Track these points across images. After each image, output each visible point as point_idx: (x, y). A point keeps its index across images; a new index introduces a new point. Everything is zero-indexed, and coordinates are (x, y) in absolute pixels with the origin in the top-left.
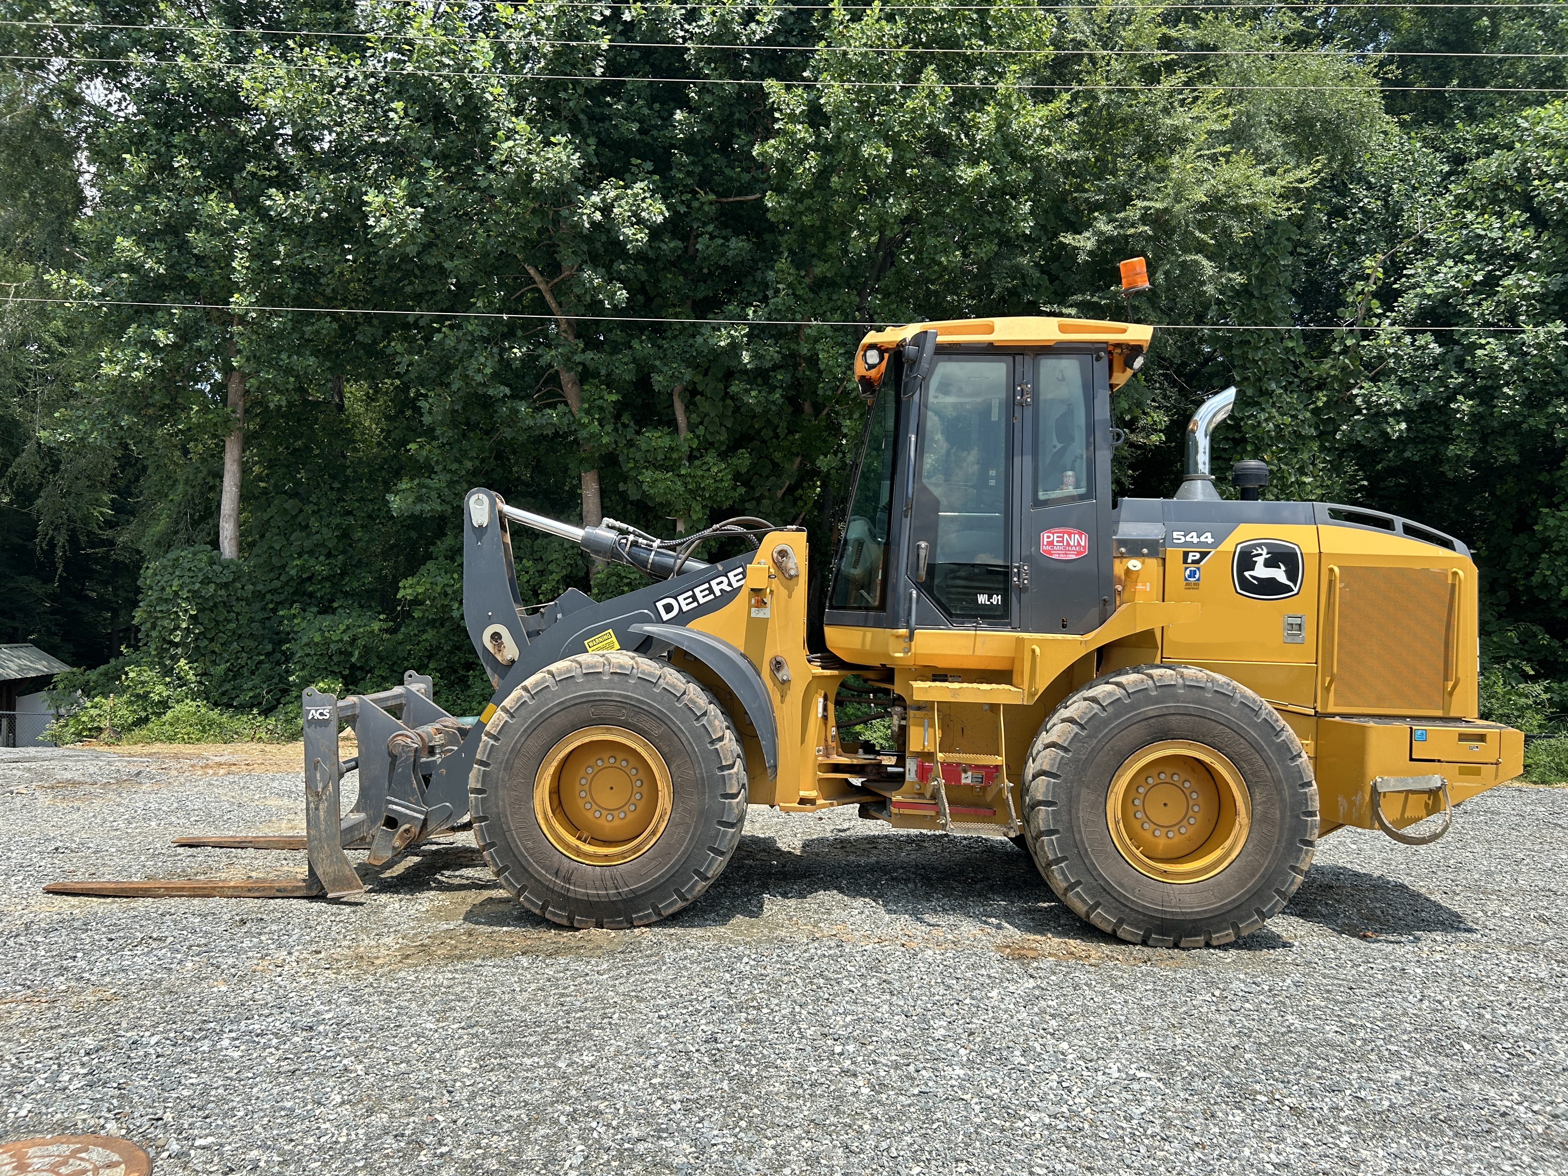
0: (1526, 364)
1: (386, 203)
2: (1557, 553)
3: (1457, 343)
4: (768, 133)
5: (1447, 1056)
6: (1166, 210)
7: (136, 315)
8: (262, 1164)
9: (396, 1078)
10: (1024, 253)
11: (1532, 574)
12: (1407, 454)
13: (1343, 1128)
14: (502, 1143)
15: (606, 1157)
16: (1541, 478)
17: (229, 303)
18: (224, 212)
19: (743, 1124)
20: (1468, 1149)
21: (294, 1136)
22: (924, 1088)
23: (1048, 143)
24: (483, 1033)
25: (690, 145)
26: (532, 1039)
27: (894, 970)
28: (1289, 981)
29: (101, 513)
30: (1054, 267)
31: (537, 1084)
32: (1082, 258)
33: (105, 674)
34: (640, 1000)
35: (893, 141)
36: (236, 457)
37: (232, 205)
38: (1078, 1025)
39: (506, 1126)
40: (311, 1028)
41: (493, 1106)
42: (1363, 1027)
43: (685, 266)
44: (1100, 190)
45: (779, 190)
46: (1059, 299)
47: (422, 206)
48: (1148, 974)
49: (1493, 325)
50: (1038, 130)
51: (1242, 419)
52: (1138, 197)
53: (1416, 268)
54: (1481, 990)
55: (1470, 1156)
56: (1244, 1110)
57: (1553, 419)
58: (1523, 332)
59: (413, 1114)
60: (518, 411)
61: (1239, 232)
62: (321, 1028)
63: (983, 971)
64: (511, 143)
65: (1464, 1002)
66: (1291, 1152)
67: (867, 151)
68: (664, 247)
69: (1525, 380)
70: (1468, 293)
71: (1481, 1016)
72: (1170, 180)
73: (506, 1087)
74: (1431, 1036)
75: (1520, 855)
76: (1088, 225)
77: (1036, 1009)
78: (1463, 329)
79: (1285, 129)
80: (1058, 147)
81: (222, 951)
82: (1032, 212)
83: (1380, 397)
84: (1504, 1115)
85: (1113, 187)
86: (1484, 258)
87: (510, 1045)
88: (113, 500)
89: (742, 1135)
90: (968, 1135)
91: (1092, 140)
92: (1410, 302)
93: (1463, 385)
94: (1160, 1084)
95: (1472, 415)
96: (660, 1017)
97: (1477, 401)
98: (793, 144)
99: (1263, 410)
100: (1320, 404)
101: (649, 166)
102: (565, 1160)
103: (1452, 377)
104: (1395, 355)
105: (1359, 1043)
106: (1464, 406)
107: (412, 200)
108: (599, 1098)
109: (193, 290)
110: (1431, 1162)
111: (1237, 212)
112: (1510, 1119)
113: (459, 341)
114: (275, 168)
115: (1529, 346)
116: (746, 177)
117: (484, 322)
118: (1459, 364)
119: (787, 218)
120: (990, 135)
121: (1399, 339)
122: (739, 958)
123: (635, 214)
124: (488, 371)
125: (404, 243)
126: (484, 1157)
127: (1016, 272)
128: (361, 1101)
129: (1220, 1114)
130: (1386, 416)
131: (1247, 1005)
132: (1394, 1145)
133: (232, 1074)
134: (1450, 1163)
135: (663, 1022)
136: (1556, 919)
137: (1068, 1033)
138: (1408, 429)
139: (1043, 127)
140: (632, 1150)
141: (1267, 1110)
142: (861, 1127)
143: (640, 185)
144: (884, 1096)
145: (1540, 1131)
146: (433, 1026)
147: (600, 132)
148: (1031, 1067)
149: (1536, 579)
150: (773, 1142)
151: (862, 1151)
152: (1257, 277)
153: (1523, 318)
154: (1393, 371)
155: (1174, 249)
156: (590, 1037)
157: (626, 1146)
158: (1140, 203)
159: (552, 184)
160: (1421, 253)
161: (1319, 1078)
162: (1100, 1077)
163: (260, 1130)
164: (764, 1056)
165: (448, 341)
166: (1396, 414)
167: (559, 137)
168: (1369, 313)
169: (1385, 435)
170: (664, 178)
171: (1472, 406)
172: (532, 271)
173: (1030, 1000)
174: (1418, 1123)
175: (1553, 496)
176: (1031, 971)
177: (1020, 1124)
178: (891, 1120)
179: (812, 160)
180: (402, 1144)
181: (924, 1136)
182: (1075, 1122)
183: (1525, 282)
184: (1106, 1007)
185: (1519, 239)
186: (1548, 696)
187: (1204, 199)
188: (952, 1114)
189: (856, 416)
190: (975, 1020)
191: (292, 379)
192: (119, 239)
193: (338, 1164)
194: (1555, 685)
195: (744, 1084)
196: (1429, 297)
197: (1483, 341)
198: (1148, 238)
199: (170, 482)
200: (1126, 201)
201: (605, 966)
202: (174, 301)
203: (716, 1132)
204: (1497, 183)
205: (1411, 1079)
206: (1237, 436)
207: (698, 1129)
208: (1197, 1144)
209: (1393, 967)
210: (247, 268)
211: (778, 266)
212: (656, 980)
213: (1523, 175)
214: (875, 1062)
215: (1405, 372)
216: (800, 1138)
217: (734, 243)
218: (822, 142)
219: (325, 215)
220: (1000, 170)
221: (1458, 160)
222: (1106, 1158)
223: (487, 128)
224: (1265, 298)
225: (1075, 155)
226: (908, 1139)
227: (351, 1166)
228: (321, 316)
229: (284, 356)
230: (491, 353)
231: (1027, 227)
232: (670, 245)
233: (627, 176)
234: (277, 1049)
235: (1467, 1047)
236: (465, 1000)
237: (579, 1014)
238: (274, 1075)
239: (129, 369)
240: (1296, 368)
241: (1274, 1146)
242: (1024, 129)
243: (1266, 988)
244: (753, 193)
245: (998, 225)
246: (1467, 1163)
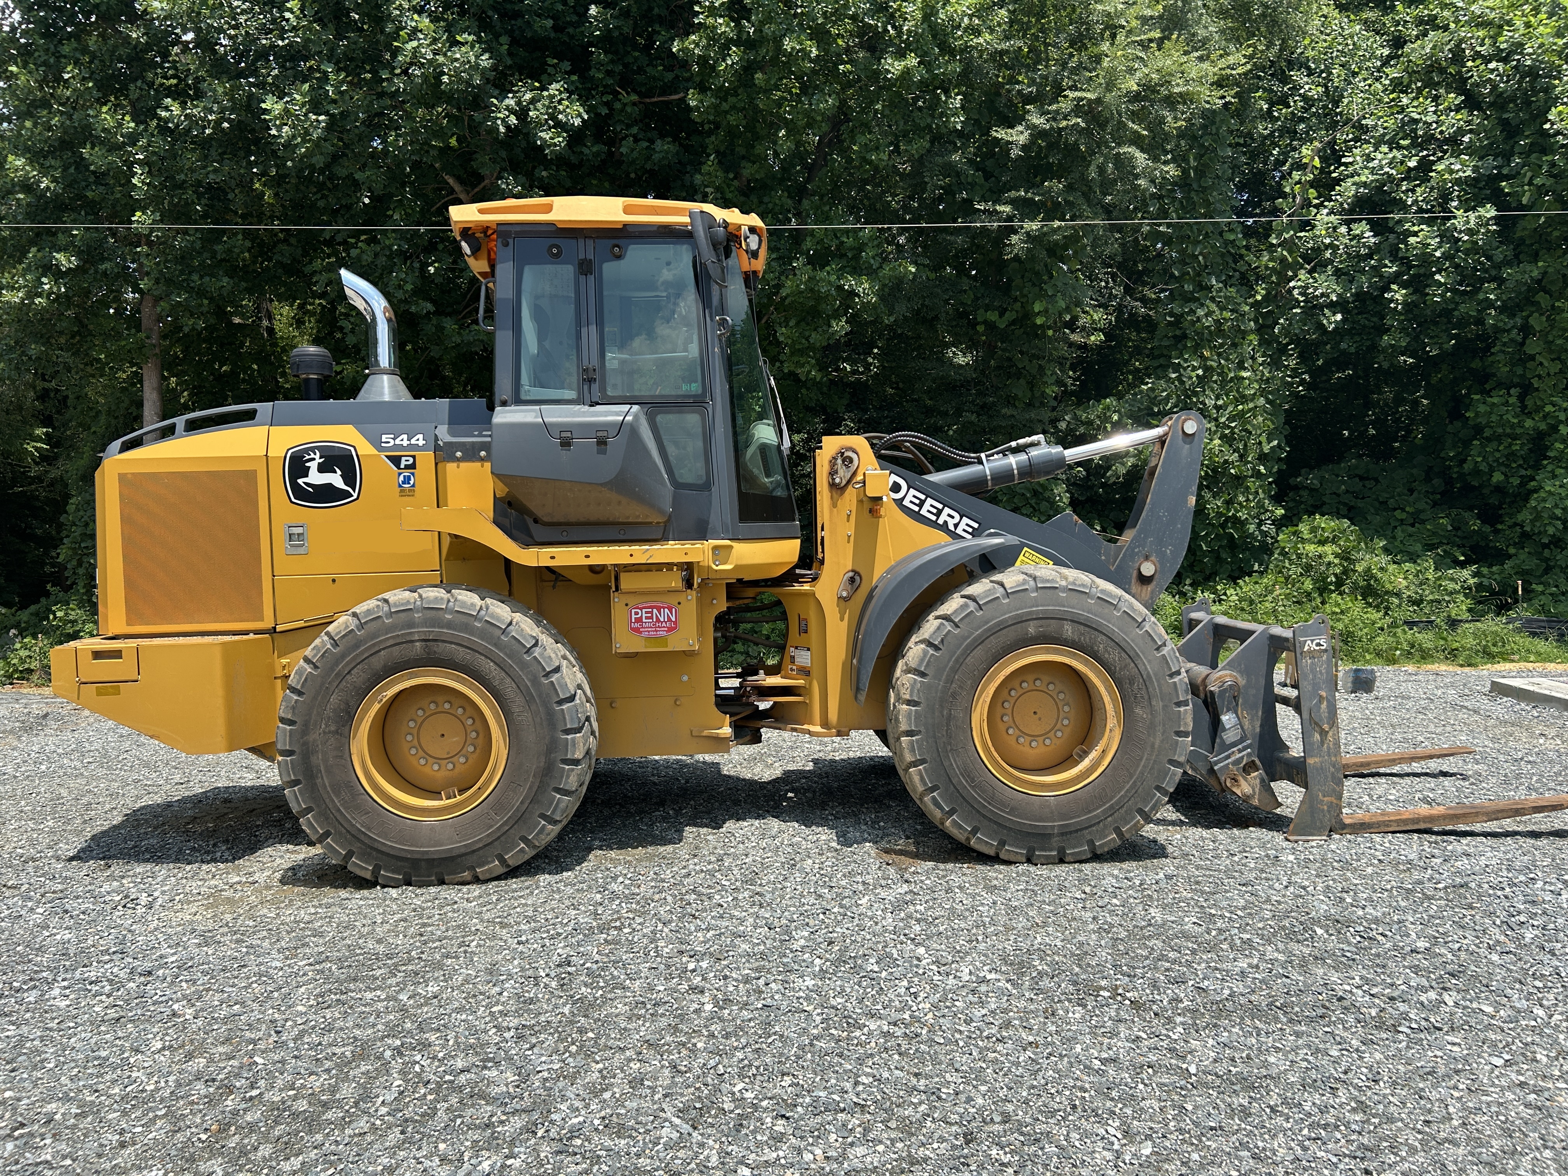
0: (1458, 250)
1: (286, 111)
2: (1489, 440)
3: (1392, 231)
4: (690, 28)
5: (1298, 942)
6: (1099, 101)
7: (38, 238)
8: (58, 1117)
9: (225, 1020)
10: (956, 149)
11: (1464, 461)
12: (1343, 346)
13: (1179, 1019)
14: (316, 1083)
15: (423, 1091)
16: (1473, 365)
17: (131, 222)
18: (120, 125)
19: (573, 1048)
20: (1298, 1035)
21: (101, 1087)
22: (769, 1002)
23: (977, 33)
24: (330, 969)
25: (607, 41)
26: (378, 973)
27: (769, 882)
28: (1161, 875)
29: (36, 449)
30: (989, 163)
31: (372, 1019)
32: (1015, 152)
33: (37, 614)
34: (503, 925)
35: (820, 35)
36: (155, 385)
37: (127, 118)
38: (941, 929)
39: (328, 1064)
40: (150, 973)
41: (320, 1044)
42: (1222, 917)
43: (611, 171)
44: (1032, 82)
45: (703, 89)
46: (995, 197)
47: (327, 113)
48: (1023, 874)
49: (1427, 211)
50: (966, 20)
51: (1182, 315)
52: (1070, 88)
53: (1353, 156)
54: (1349, 874)
55: (1300, 1042)
56: (1084, 1006)
57: (1484, 305)
58: (1455, 217)
59: (233, 1058)
60: (444, 328)
61: (1173, 122)
62: (160, 973)
63: (859, 879)
64: (415, 44)
65: (1328, 887)
66: (1121, 1045)
67: (788, 44)
68: (586, 151)
69: (1457, 266)
70: (1403, 180)
71: (1342, 900)
72: (1102, 69)
73: (340, 1024)
74: (1286, 923)
75: (1420, 738)
76: (1020, 119)
77: (902, 915)
78: (1397, 217)
79: (1223, 13)
80: (988, 37)
81: (77, 897)
82: (963, 107)
83: (1316, 289)
84: (1340, 999)
85: (1046, 77)
86: (1418, 144)
87: (355, 980)
88: (46, 434)
89: (570, 1060)
90: (801, 1048)
91: (1024, 29)
92: (1348, 190)
93: (1397, 276)
94: (1009, 986)
95: (1405, 304)
96: (519, 943)
97: (1411, 290)
98: (713, 38)
99: (1202, 305)
100: (1259, 298)
101: (566, 66)
102: (377, 1096)
103: (1386, 266)
104: (1331, 246)
105: (1214, 933)
106: (1398, 295)
107: (316, 106)
108: (432, 1030)
109: (92, 210)
110: (1259, 1049)
111: (1171, 102)
112: (1346, 1003)
113: (376, 255)
114: (174, 77)
115: (1460, 232)
116: (670, 76)
117: (402, 235)
118: (1394, 254)
119: (711, 118)
120: (916, 26)
121: (1335, 229)
122: (615, 878)
123: (553, 117)
124: (409, 287)
125: (309, 154)
126: (295, 1098)
127: (949, 169)
128: (182, 1046)
129: (1061, 1012)
130: (1321, 307)
131: (1115, 901)
132: (1226, 1034)
133: (53, 1025)
134: (1278, 1050)
135: (521, 948)
136: (1439, 800)
137: (929, 938)
138: (1344, 320)
139: (971, 17)
140: (452, 1082)
141: (1108, 1005)
142: (695, 1045)
143: (554, 86)
144: (727, 1012)
145: (1374, 1014)
146: (279, 964)
147: (512, 30)
148: (884, 974)
149: (1468, 467)
150: (601, 1066)
151: (690, 1070)
152: (1196, 169)
153: (1455, 204)
154: (1331, 262)
155: (1106, 142)
156: (440, 966)
157: (447, 1078)
158: (1071, 94)
159: (462, 87)
160: (1360, 140)
161: (1167, 970)
162: (951, 981)
163: (68, 1082)
164: (613, 977)
165: (365, 257)
166: (1332, 306)
167: (465, 36)
168: (1307, 204)
169: (1321, 327)
170: (583, 78)
171: (1406, 295)
172: (451, 181)
173: (899, 905)
174: (1255, 1011)
175: (1486, 382)
176: (906, 876)
177: (858, 1033)
178: (727, 1036)
179: (734, 56)
180: (211, 1090)
181: (757, 1051)
182: (916, 1028)
183: (1458, 167)
184: (973, 909)
185: (1454, 121)
186: (1476, 580)
187: (1135, 88)
188: (789, 1027)
189: (792, 323)
190: (838, 929)
191: (206, 302)
192: (11, 158)
193: (139, 1113)
194: (1485, 570)
195: (585, 1007)
196: (1365, 185)
197: (1416, 228)
198: (1081, 131)
199: (92, 414)
200: (1058, 92)
201: (476, 893)
202: (74, 221)
203: (543, 1059)
204: (1431, 66)
205: (1257, 967)
206: (1178, 332)
207: (526, 1057)
208: (1031, 1043)
209: (1268, 856)
210: (148, 184)
211: (705, 169)
212: (526, 905)
213: (1458, 56)
214: (725, 977)
215: (1341, 262)
216: (630, 1060)
217: (659, 145)
218: (744, 37)
219: (226, 125)
220: (929, 63)
221: (1398, 42)
222: (936, 1062)
223: (389, 28)
224: (1204, 190)
225: (1005, 45)
226: (740, 1055)
227: (151, 1115)
228: (234, 233)
229: (195, 277)
230: (411, 267)
231: (958, 122)
232: (592, 149)
233: (544, 77)
234: (108, 996)
235: (1319, 931)
236: (321, 935)
237: (437, 944)
238: (96, 1023)
239: (32, 294)
240: (1235, 262)
241: (1106, 1041)
242: (951, 19)
243: (1138, 883)
244: (676, 93)
245: (929, 120)
246: (1295, 1049)
